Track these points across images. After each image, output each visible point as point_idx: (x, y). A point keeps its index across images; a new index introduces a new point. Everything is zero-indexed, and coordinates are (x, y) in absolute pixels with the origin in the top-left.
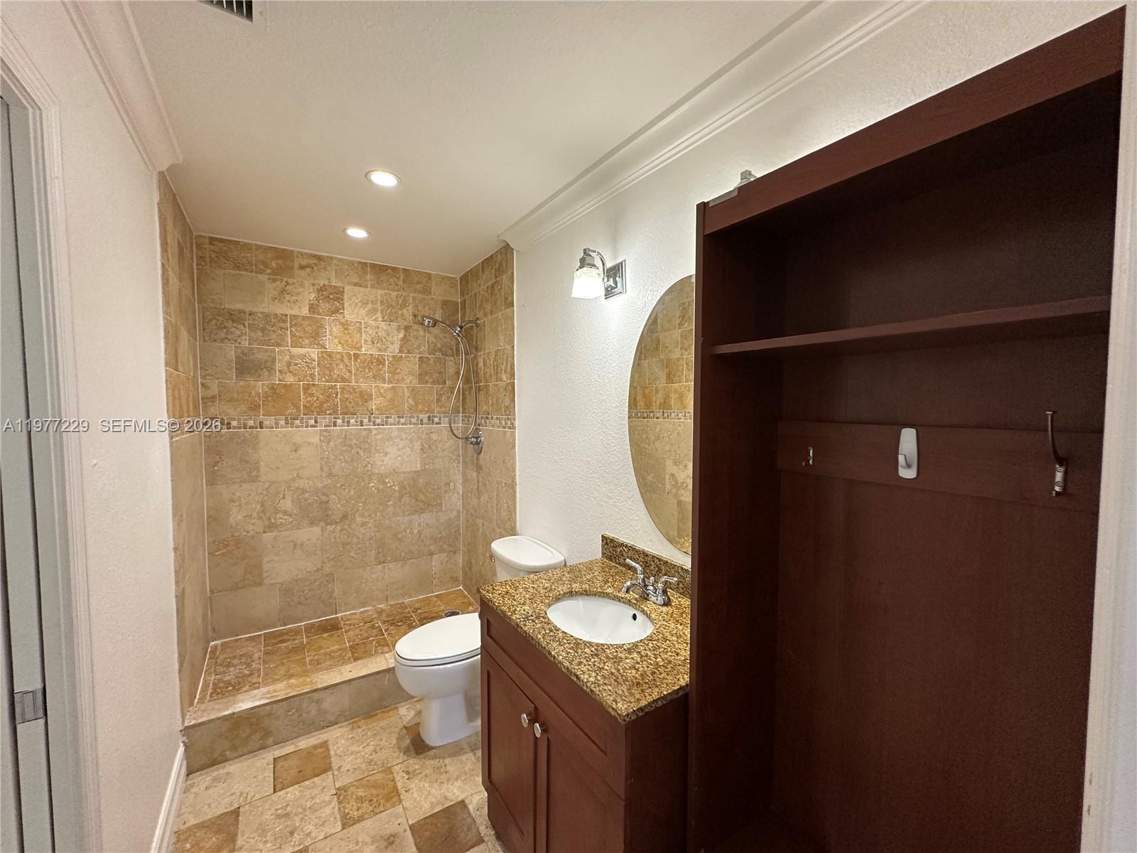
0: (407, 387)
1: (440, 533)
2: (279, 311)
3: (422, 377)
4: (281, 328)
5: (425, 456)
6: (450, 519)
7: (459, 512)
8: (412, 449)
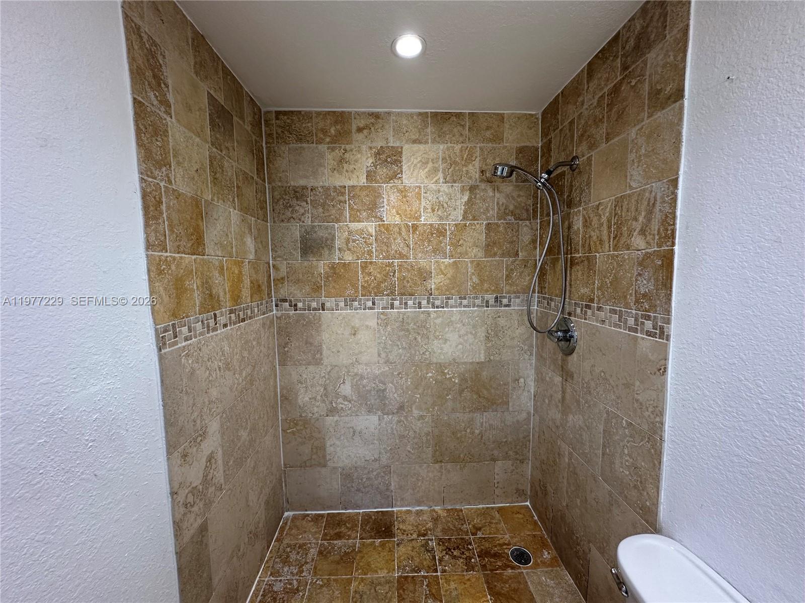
0: (472, 262)
1: (506, 437)
2: (338, 183)
3: (489, 248)
4: (341, 202)
5: (490, 344)
6: (518, 421)
7: (529, 413)
8: (475, 335)
